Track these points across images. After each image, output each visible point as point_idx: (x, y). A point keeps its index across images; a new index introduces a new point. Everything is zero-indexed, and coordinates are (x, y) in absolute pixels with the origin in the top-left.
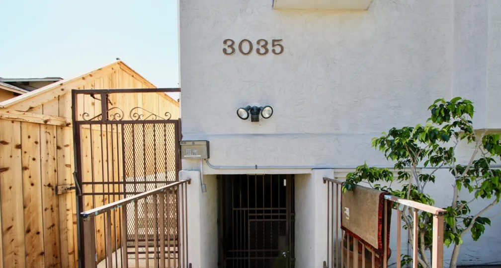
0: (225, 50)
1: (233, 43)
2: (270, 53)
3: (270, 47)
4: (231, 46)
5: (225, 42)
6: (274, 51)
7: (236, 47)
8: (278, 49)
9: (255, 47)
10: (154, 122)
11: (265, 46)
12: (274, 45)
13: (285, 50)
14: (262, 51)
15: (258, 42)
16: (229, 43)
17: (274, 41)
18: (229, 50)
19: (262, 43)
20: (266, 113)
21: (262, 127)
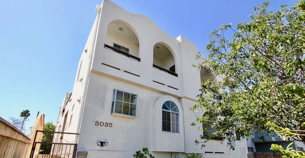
0: (96, 124)
1: (98, 122)
2: (108, 126)
3: (108, 125)
4: (98, 123)
5: (96, 122)
6: (109, 126)
7: (99, 123)
8: (111, 126)
9: (104, 124)
10: (67, 144)
11: (107, 124)
12: (110, 124)
13: (113, 126)
14: (106, 125)
15: (106, 123)
16: (97, 122)
17: (110, 123)
18: (97, 124)
19: (107, 123)
20: (106, 144)
21: (104, 148)
